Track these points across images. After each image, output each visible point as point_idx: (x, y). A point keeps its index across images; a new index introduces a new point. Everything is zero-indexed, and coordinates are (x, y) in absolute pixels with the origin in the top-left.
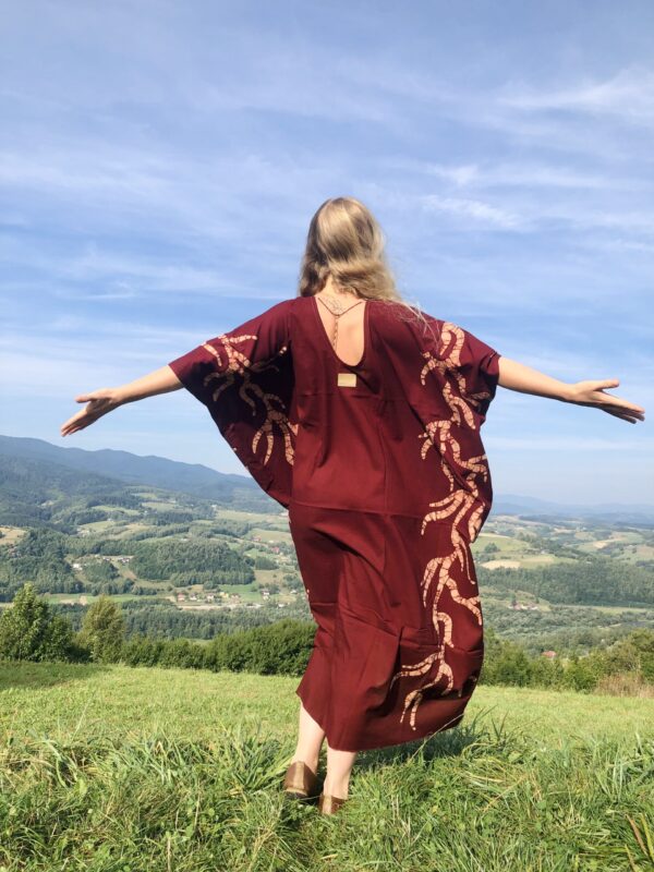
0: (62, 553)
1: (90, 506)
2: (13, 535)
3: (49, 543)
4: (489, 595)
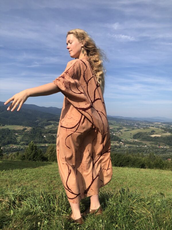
0: (41, 133)
1: (47, 121)
2: (29, 129)
3: (38, 131)
4: (153, 144)
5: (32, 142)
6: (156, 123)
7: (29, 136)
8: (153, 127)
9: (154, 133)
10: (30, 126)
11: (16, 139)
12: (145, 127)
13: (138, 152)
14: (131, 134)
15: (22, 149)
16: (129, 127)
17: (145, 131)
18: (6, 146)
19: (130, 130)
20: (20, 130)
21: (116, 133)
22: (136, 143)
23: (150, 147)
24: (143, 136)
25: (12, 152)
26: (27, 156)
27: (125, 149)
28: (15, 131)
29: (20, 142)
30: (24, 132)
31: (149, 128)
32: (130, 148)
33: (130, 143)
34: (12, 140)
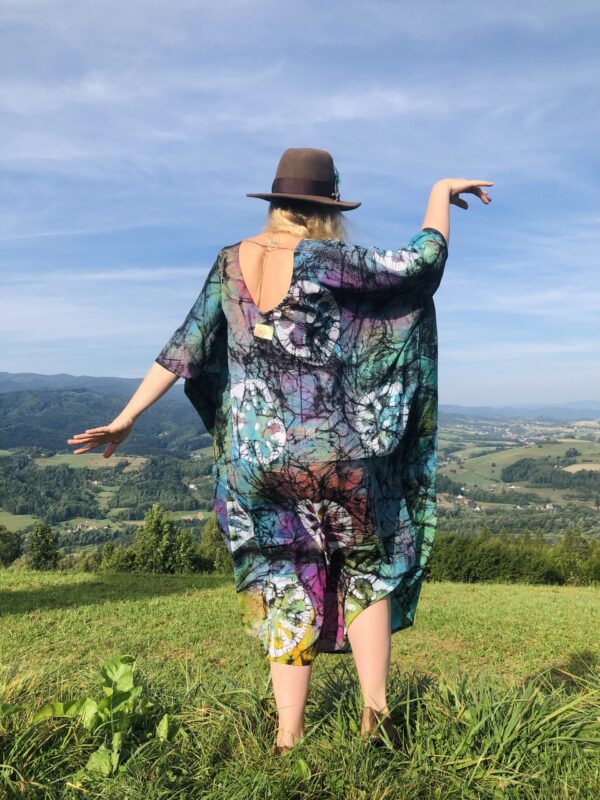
0: (179, 475)
1: (199, 434)
2: (137, 463)
3: (168, 468)
4: (572, 497)
5: (155, 506)
6: (583, 423)
7: (140, 488)
8: (573, 437)
9: (578, 458)
10: (141, 454)
11: (96, 499)
12: (542, 438)
13: (522, 527)
14: (494, 465)
15: (117, 534)
16: (488, 442)
17: (543, 453)
18: (63, 524)
19: (490, 452)
20: (108, 469)
21: (441, 464)
22: (513, 499)
23: (563, 510)
24: (537, 471)
25: (82, 544)
26: (143, 556)
27: (475, 520)
28: (90, 474)
29: (108, 511)
30: (121, 473)
31: (558, 443)
32: (494, 516)
33: (493, 499)
34: (82, 504)
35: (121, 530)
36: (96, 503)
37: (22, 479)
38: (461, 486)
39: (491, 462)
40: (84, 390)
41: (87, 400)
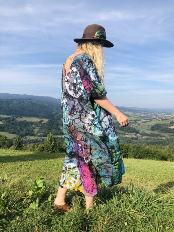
0: (57, 125)
2: (46, 121)
3: (54, 123)
4: (171, 135)
5: (50, 133)
7: (46, 128)
9: (173, 124)
10: (47, 118)
11: (34, 130)
12: (163, 118)
13: (156, 144)
14: (149, 125)
15: (39, 141)
16: (147, 119)
17: (163, 122)
18: (24, 137)
19: (148, 122)
20: (37, 122)
21: (133, 124)
22: (154, 135)
23: (168, 139)
24: (161, 128)
25: (30, 143)
26: (47, 147)
27: (142, 141)
28: (32, 123)
29: (37, 134)
30: (41, 123)
31: (168, 120)
32: (148, 140)
33: (148, 135)
34: (30, 132)
35: (40, 139)
36: (34, 132)
37: (13, 124)
38: (139, 131)
39: (148, 125)
40: (31, 99)
41: (32, 102)
